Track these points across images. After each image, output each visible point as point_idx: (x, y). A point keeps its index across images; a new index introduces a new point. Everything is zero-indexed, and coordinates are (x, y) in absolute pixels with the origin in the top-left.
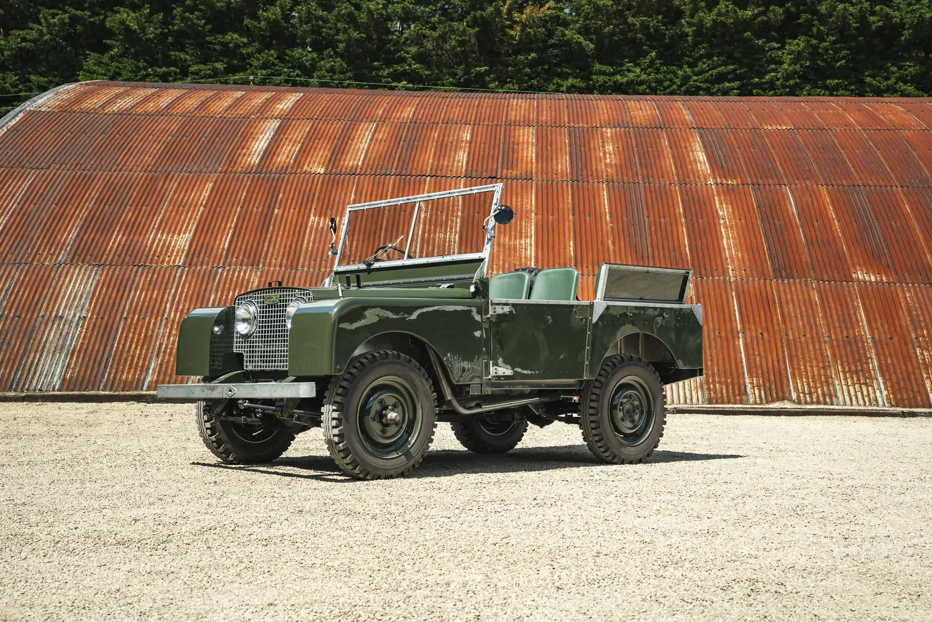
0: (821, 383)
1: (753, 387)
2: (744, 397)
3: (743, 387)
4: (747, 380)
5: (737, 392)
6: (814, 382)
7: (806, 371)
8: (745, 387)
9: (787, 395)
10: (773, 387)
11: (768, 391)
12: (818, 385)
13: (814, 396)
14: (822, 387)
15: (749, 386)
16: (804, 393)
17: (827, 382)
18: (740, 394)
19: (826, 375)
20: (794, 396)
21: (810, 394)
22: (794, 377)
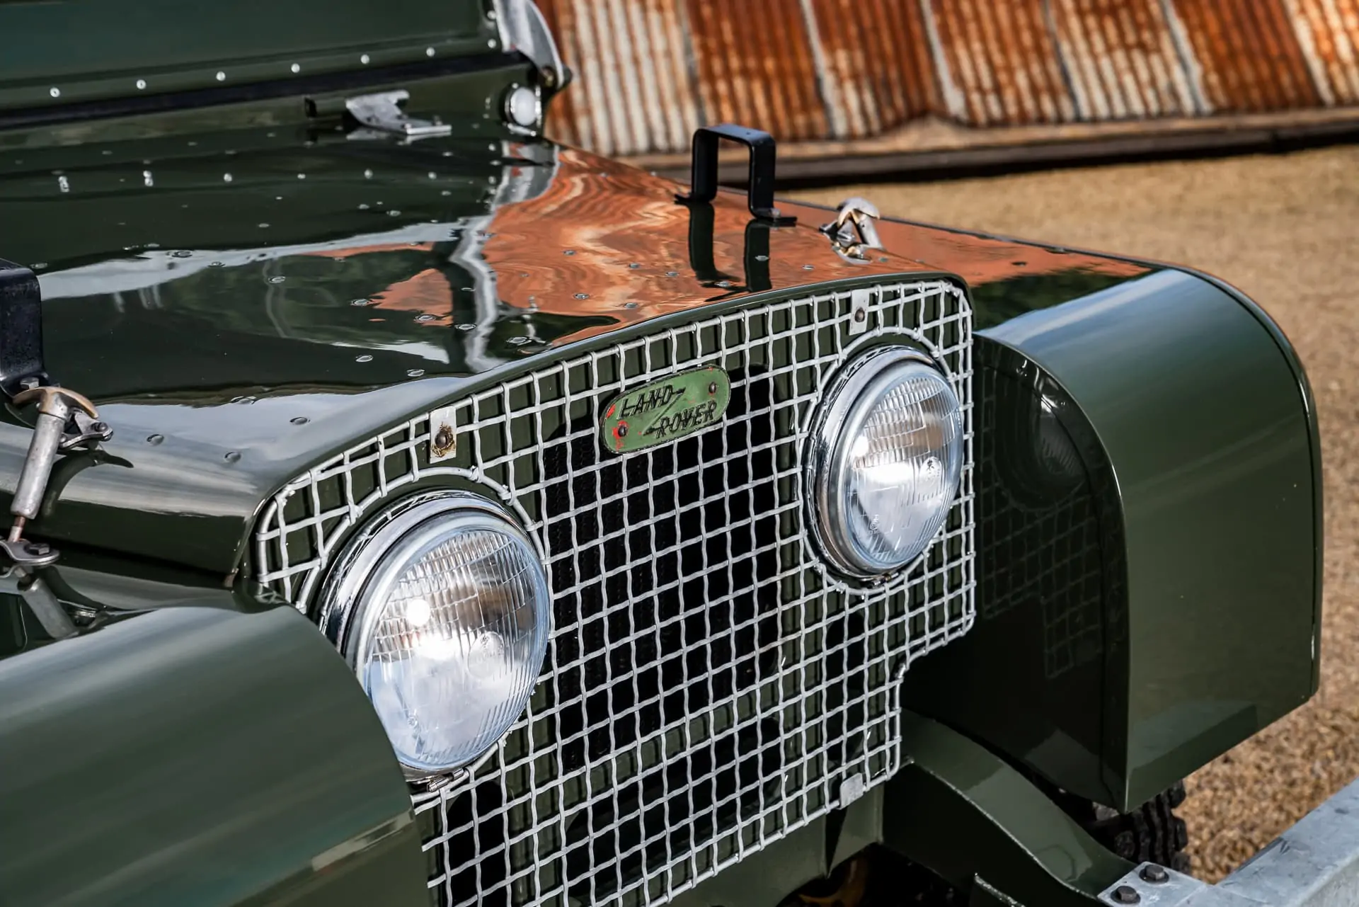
0: (1023, 53)
1: (840, 83)
2: (818, 117)
3: (810, 85)
4: (822, 60)
5: (796, 102)
6: (1004, 50)
7: (977, 17)
8: (818, 82)
9: (931, 97)
10: (894, 74)
11: (881, 89)
12: (1016, 60)
13: (1009, 96)
14: (1026, 66)
15: (828, 81)
16: (980, 88)
17: (1038, 48)
18: (805, 108)
19: (1033, 27)
20: (955, 101)
21: (998, 90)
22: (947, 40)
